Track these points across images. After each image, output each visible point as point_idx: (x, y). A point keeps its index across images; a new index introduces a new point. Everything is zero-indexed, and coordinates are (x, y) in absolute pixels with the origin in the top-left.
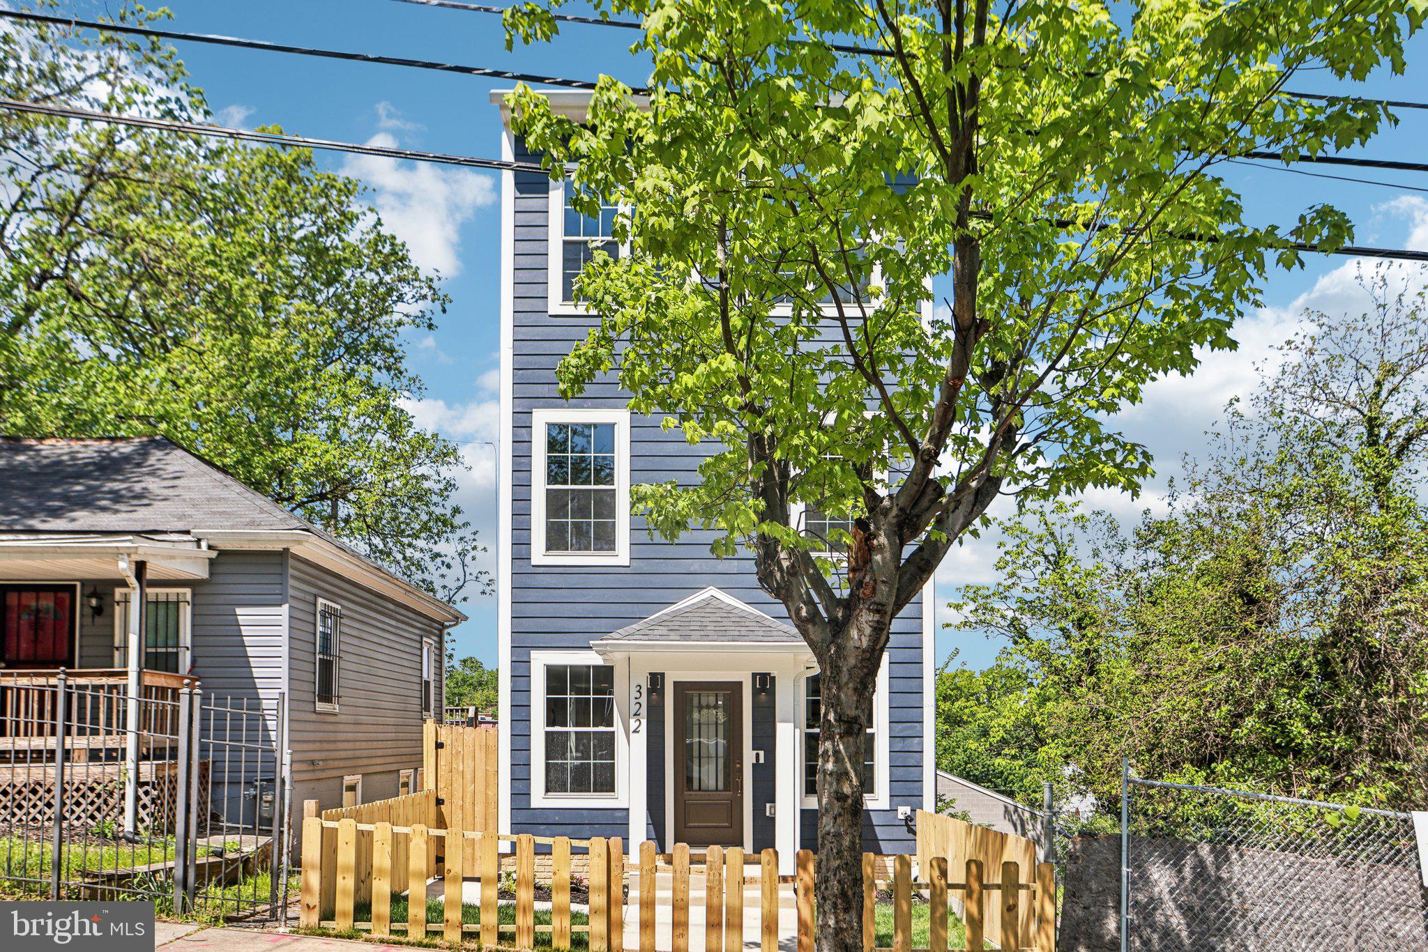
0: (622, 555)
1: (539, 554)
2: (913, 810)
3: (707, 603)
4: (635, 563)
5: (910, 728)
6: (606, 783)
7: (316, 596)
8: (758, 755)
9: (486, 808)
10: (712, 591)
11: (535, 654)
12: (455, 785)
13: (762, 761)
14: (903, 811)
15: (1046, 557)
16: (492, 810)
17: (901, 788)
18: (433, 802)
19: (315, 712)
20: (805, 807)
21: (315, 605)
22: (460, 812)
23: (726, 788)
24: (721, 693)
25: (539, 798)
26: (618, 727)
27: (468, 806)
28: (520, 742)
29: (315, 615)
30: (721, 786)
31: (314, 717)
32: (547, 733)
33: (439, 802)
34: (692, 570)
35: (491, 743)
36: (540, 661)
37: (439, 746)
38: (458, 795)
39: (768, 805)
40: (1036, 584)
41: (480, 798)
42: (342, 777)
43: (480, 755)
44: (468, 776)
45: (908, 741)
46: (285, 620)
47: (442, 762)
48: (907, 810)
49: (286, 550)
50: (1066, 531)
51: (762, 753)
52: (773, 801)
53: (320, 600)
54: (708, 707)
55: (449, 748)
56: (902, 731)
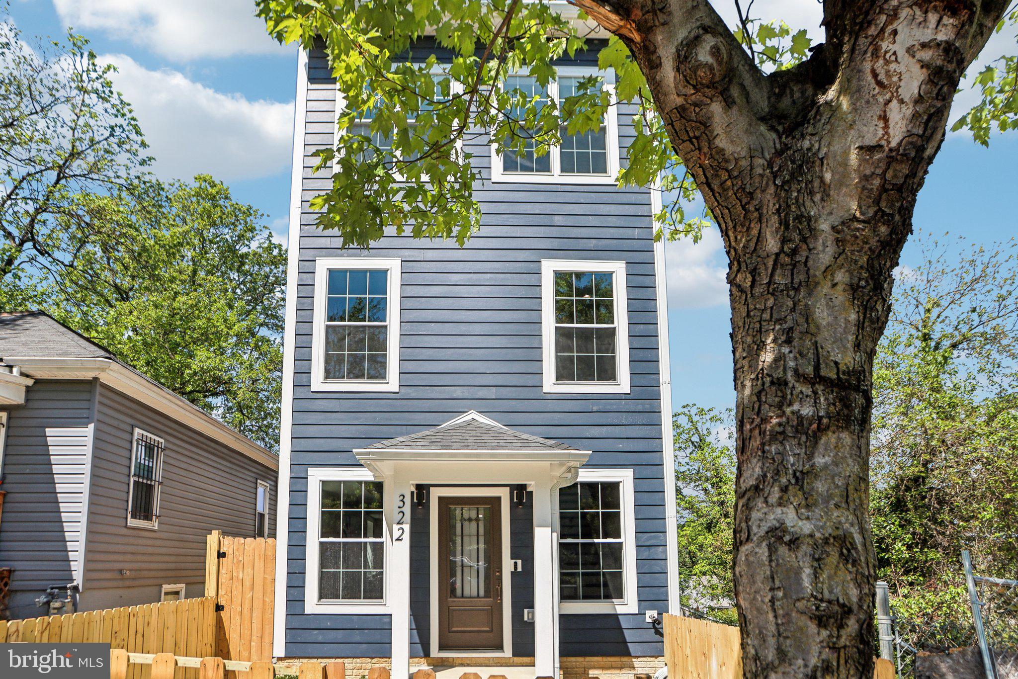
0: (392, 383)
1: (318, 382)
2: (660, 614)
3: (469, 424)
4: (404, 389)
5: (655, 537)
6: (375, 590)
7: (133, 427)
8: (516, 564)
9: (263, 613)
10: (473, 415)
11: (311, 471)
12: (235, 593)
13: (520, 569)
14: (651, 615)
15: (693, 443)
16: (268, 615)
17: (649, 593)
18: (212, 608)
19: (126, 526)
20: (562, 613)
21: (132, 434)
22: (238, 618)
23: (487, 594)
24: (481, 507)
25: (312, 604)
26: (385, 538)
27: (246, 612)
28: (297, 551)
29: (131, 442)
30: (482, 593)
31: (125, 531)
32: (321, 543)
33: (219, 608)
34: (455, 396)
35: (269, 553)
36: (316, 477)
37: (221, 555)
38: (237, 601)
39: (526, 611)
40: (687, 460)
41: (257, 604)
42: (161, 586)
43: (259, 565)
44: (247, 583)
45: (653, 549)
46: (89, 441)
47: (223, 571)
48: (655, 613)
49: (96, 379)
50: (705, 427)
51: (519, 562)
52: (532, 606)
53: (137, 431)
54: (470, 520)
55: (230, 557)
56: (647, 540)
